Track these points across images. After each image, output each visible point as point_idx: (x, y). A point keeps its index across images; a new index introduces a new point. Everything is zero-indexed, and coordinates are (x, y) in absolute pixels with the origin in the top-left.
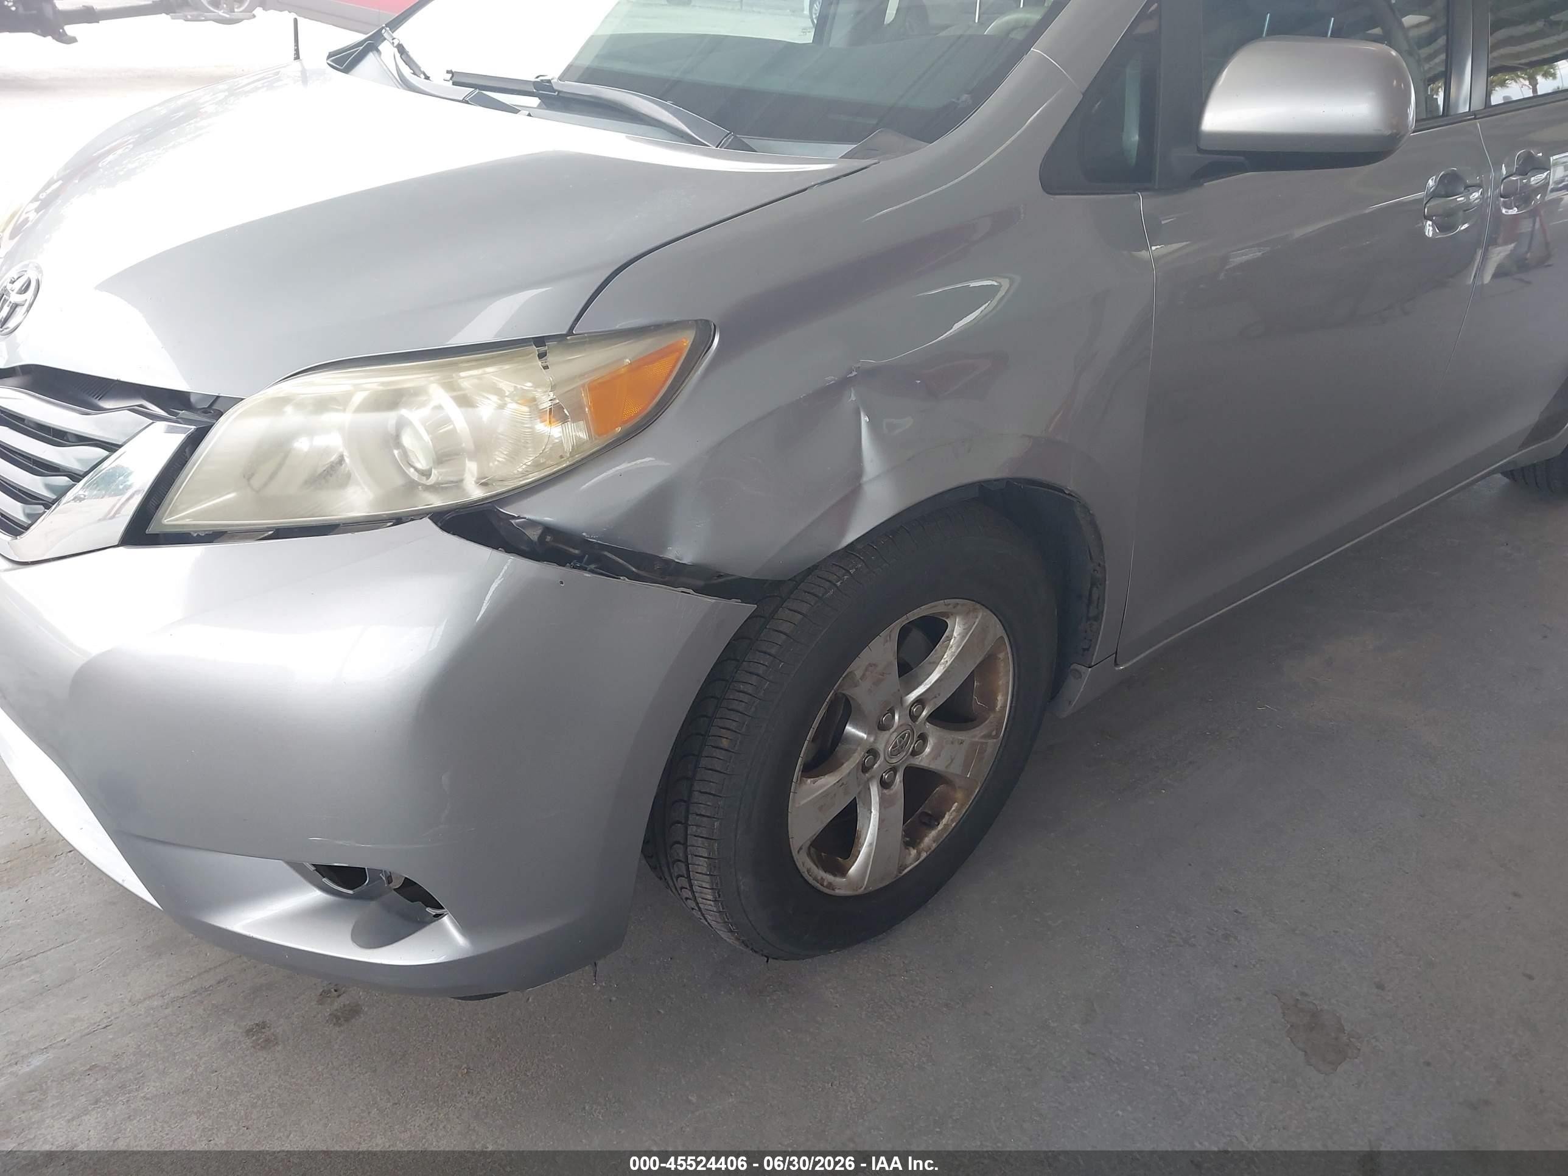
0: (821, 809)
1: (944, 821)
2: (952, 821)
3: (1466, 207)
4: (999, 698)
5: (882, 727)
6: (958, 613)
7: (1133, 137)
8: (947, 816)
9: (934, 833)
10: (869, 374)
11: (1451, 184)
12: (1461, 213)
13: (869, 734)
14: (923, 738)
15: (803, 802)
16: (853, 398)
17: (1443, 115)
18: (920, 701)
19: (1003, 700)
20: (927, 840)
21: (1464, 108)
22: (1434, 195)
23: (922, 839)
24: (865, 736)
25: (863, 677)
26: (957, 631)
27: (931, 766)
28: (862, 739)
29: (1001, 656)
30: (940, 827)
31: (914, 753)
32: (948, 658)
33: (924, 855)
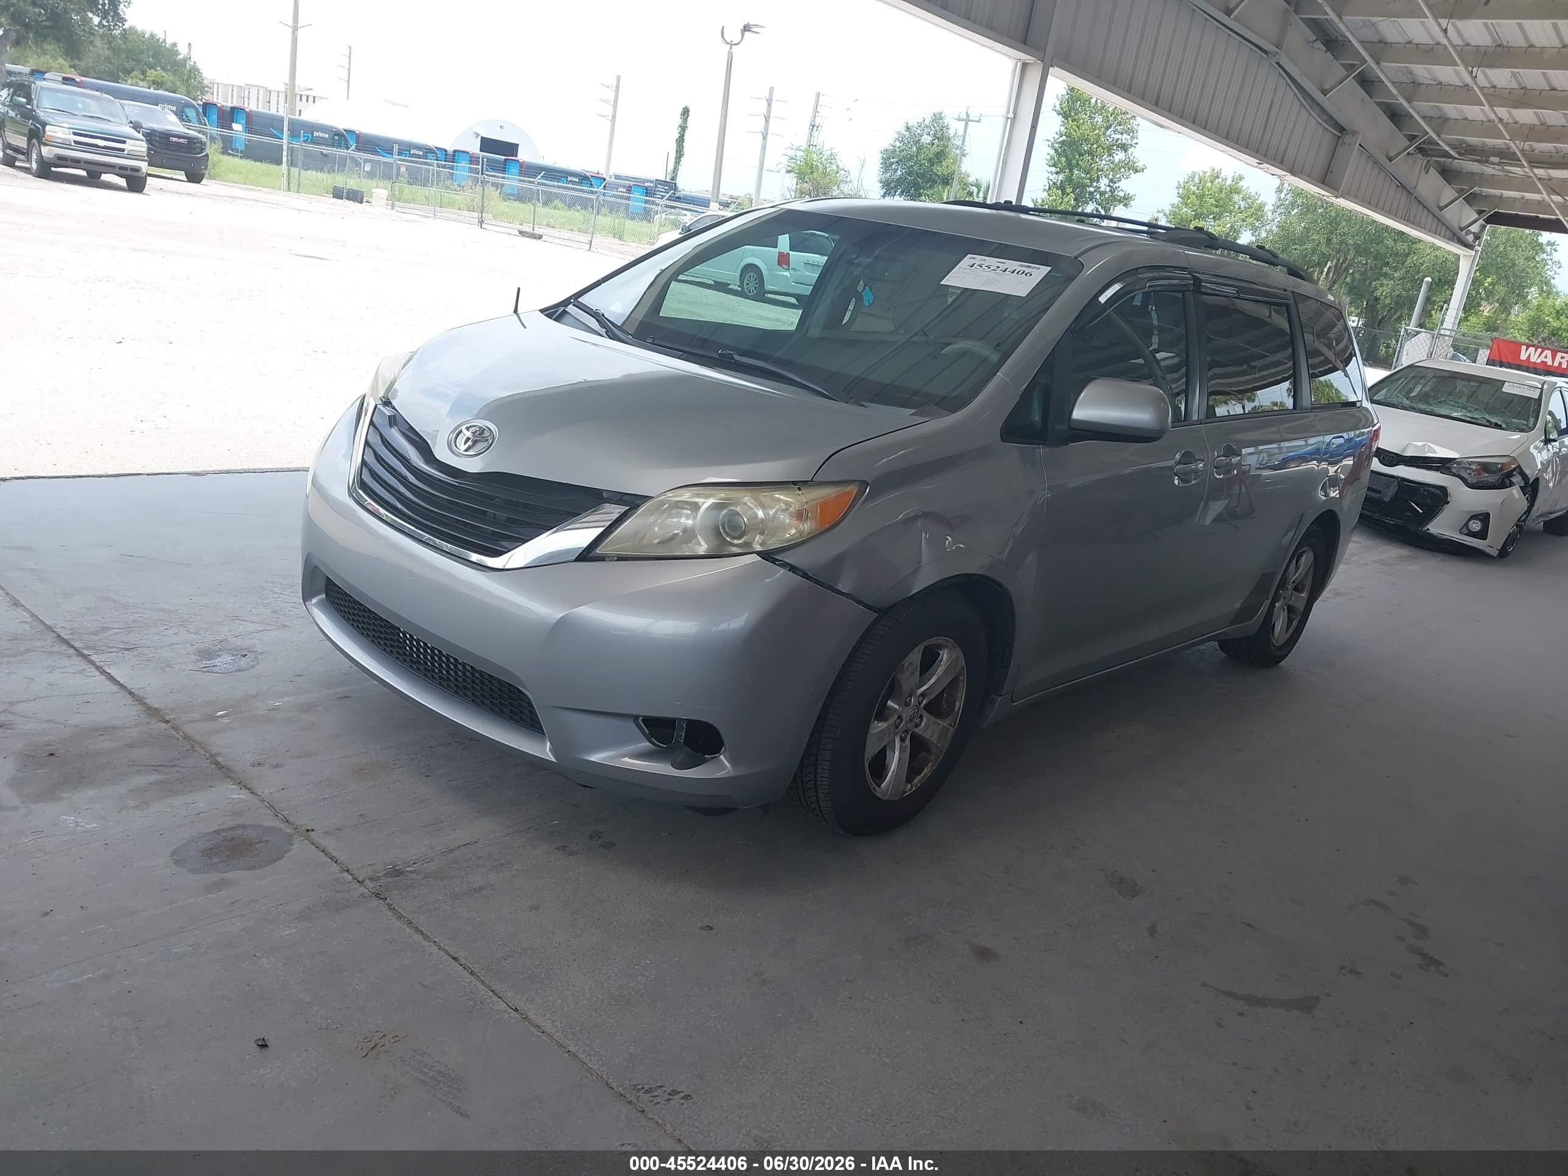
0: (879, 739)
1: (924, 772)
2: (929, 772)
3: (1196, 471)
4: (957, 704)
5: (907, 704)
6: (947, 647)
7: (1037, 418)
8: (926, 769)
9: (919, 778)
10: (926, 515)
11: (1188, 458)
12: (1193, 475)
13: (900, 706)
14: (921, 717)
15: (874, 731)
16: (920, 524)
17: (1184, 421)
18: (923, 695)
19: (959, 705)
20: (916, 781)
21: (1195, 418)
22: (1179, 463)
23: (913, 780)
24: (898, 707)
25: (907, 669)
26: (945, 655)
27: (924, 735)
28: (896, 709)
29: (961, 678)
30: (922, 775)
31: (917, 726)
32: (940, 671)
33: (914, 788)
